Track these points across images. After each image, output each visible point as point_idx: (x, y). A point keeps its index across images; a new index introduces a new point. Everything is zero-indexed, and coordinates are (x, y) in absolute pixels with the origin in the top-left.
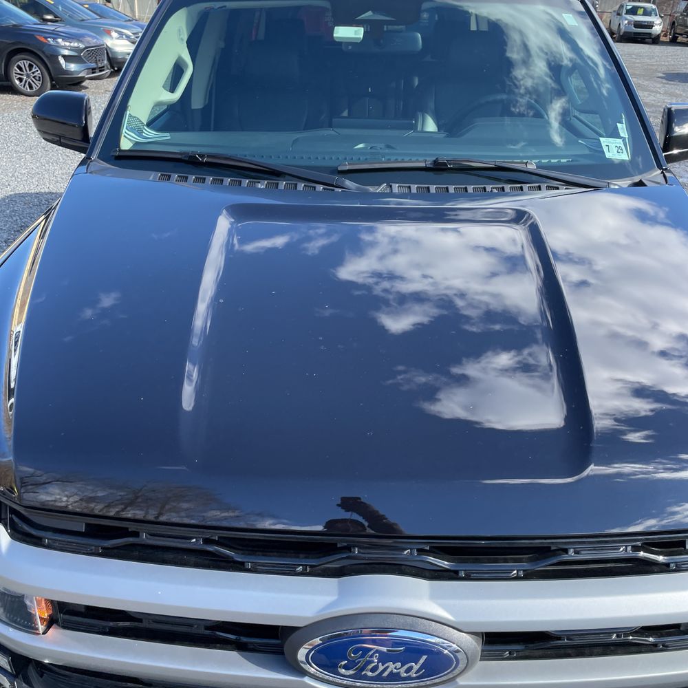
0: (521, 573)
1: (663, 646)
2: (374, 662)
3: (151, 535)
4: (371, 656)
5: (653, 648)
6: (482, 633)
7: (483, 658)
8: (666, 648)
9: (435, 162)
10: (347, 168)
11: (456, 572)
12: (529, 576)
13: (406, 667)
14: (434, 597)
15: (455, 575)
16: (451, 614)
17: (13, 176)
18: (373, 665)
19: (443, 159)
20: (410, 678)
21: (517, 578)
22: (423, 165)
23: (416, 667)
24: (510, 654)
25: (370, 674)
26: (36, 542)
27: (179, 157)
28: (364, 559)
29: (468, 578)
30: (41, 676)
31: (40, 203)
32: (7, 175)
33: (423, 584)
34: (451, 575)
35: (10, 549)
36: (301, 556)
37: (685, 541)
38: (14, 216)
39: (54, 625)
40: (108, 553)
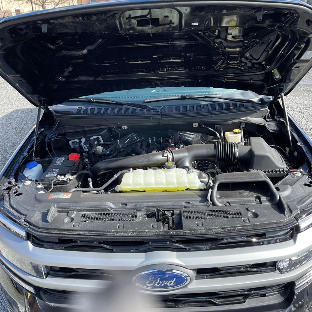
0: (208, 248)
1: (261, 271)
2: (158, 281)
3: (80, 242)
4: (157, 279)
5: (257, 272)
6: (196, 269)
7: (196, 278)
8: (262, 272)
9: (182, 96)
10: (148, 101)
11: (186, 249)
12: (211, 249)
13: (169, 282)
14: (178, 257)
15: (185, 250)
16: (184, 263)
17: (16, 100)
18: (158, 282)
19: (184, 95)
20: (171, 286)
21: (207, 250)
22: (177, 98)
23: (173, 282)
24: (207, 277)
25: (157, 285)
26: (41, 246)
27: (85, 100)
28: (154, 246)
29: (190, 250)
30: (45, 295)
31: (28, 111)
32: (14, 100)
33: (174, 254)
34: (184, 250)
35: (33, 249)
36: (132, 246)
37: (265, 234)
38: (18, 117)
39: (49, 275)
40: (67, 249)
